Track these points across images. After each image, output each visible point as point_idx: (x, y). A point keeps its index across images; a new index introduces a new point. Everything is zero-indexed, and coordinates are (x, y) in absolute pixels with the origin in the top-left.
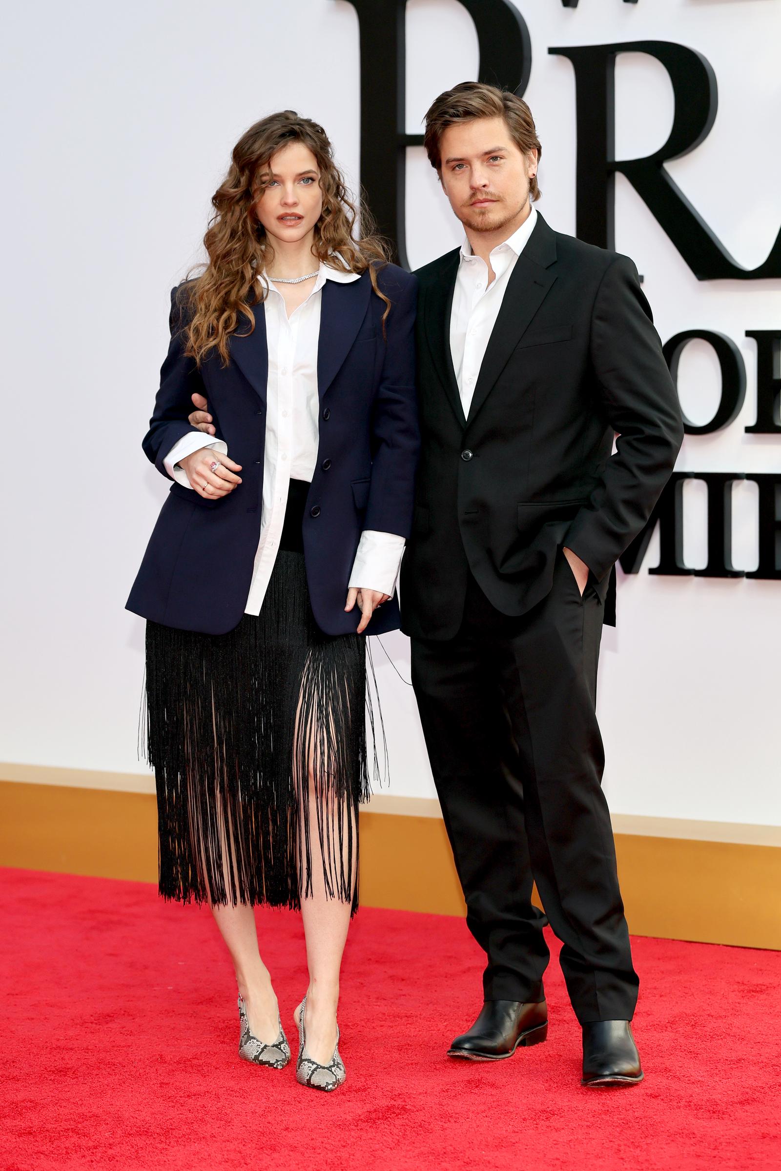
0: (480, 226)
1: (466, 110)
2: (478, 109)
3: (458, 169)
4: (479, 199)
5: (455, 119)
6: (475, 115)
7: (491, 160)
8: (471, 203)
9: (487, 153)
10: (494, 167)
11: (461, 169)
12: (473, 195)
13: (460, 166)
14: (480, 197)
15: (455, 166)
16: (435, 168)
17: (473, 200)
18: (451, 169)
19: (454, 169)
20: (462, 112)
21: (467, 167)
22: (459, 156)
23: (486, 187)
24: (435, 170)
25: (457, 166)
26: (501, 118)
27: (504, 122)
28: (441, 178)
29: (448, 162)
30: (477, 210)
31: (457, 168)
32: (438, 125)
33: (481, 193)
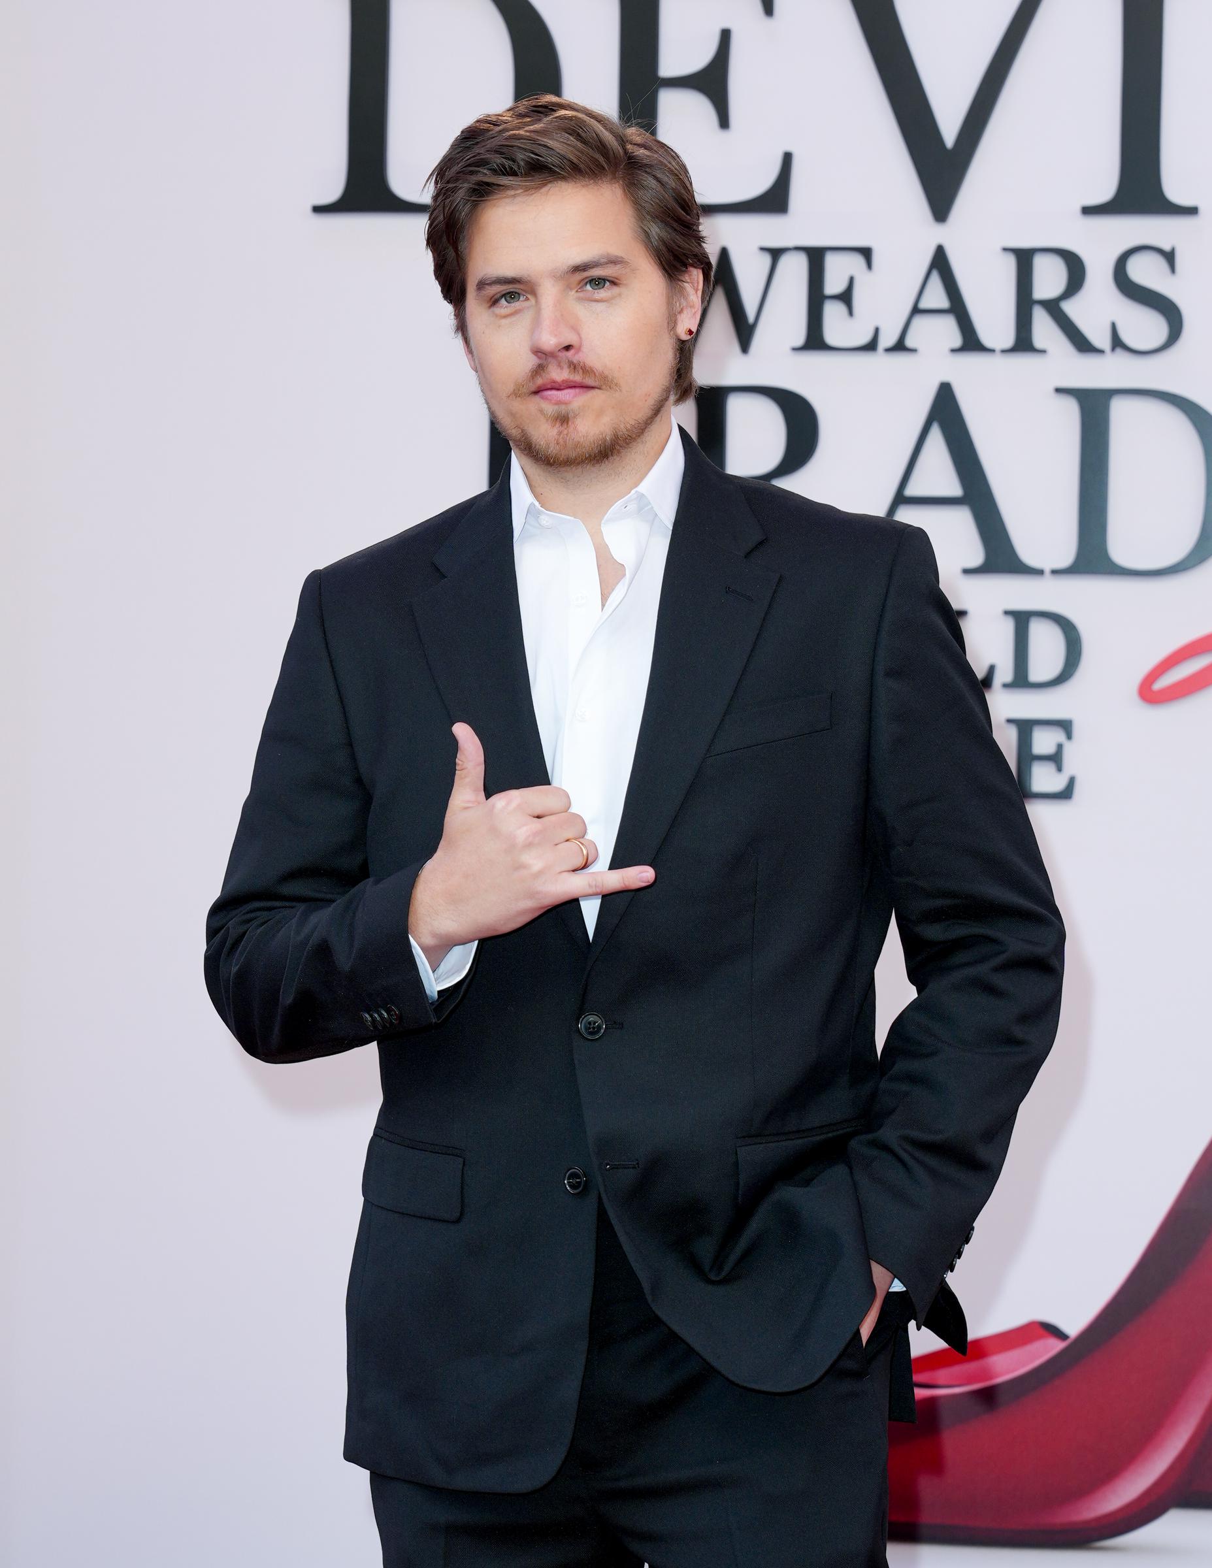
0: (553, 450)
1: (532, 158)
2: (564, 157)
3: (505, 303)
4: (554, 382)
5: (505, 180)
6: (555, 172)
7: (588, 287)
8: (533, 388)
9: (578, 269)
10: (594, 304)
11: (513, 305)
12: (539, 369)
13: (511, 296)
14: (558, 374)
15: (499, 295)
16: (451, 302)
17: (539, 381)
18: (489, 305)
19: (494, 302)
20: (522, 163)
21: (527, 299)
22: (510, 273)
23: (572, 352)
24: (448, 308)
25: (504, 296)
26: (617, 185)
27: (625, 194)
28: (462, 327)
29: (481, 285)
30: (550, 409)
31: (503, 301)
32: (461, 194)
33: (560, 366)
